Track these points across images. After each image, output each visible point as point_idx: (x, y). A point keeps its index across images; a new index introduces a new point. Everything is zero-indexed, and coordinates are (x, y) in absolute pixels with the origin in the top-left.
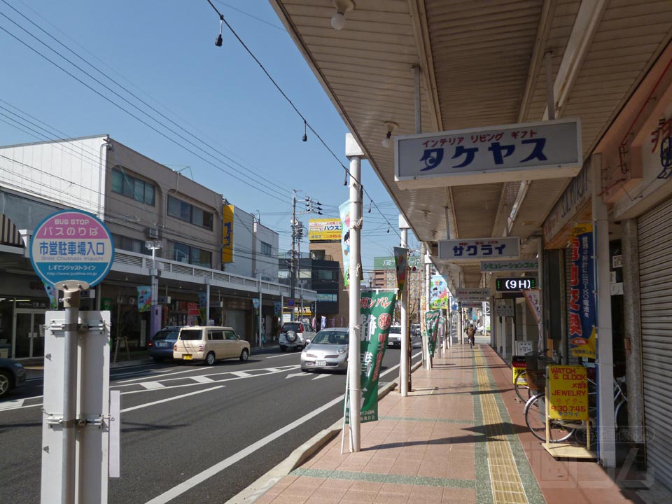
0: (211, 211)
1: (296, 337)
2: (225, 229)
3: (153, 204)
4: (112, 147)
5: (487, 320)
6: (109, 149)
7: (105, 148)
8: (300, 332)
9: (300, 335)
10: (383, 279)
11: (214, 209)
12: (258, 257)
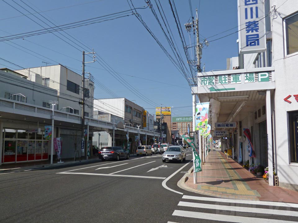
0: (140, 112)
1: (157, 149)
2: (144, 117)
3: (131, 113)
4: (126, 101)
5: (220, 143)
6: (125, 101)
7: (124, 101)
8: (159, 147)
9: (158, 148)
10: (176, 126)
11: (141, 112)
12: (149, 125)
